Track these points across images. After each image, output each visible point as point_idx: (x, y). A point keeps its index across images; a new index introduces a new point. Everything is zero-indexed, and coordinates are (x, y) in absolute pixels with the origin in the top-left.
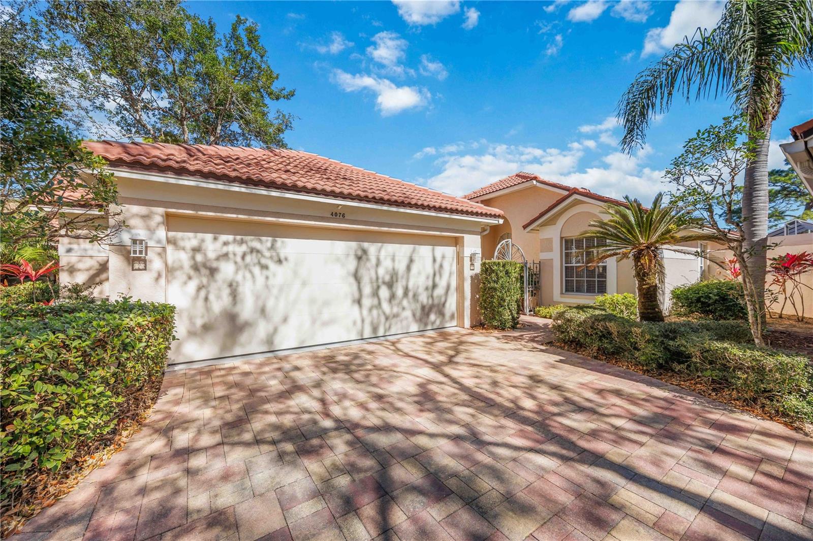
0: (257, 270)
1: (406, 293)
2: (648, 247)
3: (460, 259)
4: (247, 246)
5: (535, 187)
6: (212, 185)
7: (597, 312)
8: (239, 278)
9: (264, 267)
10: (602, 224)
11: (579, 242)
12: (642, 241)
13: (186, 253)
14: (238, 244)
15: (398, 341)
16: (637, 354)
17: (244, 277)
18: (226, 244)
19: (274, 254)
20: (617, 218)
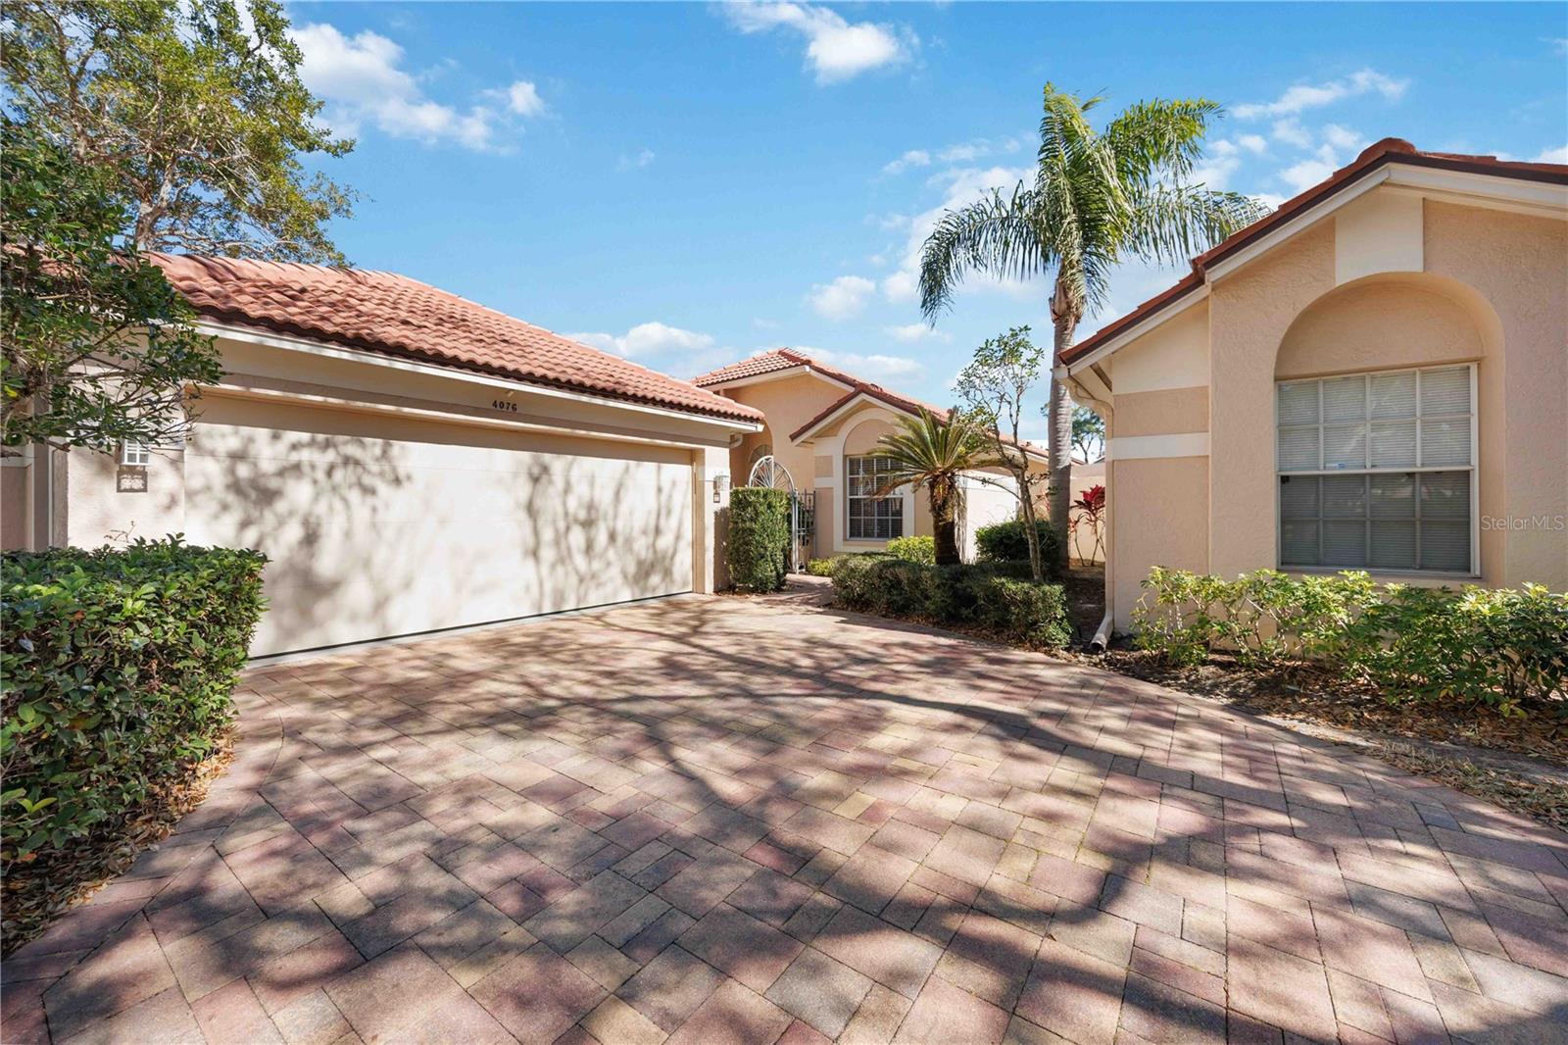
0: (354, 496)
1: (612, 537)
2: (944, 473)
3: (697, 486)
4: (338, 453)
5: (808, 375)
6: (287, 344)
7: (886, 558)
8: (321, 508)
9: (369, 491)
10: (893, 441)
11: (868, 463)
12: (939, 465)
13: (218, 461)
14: (320, 448)
15: (604, 615)
16: (927, 603)
17: (331, 508)
18: (294, 447)
19: (387, 468)
20: (910, 434)
